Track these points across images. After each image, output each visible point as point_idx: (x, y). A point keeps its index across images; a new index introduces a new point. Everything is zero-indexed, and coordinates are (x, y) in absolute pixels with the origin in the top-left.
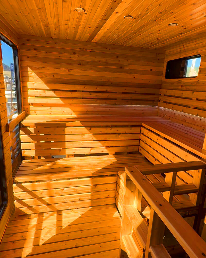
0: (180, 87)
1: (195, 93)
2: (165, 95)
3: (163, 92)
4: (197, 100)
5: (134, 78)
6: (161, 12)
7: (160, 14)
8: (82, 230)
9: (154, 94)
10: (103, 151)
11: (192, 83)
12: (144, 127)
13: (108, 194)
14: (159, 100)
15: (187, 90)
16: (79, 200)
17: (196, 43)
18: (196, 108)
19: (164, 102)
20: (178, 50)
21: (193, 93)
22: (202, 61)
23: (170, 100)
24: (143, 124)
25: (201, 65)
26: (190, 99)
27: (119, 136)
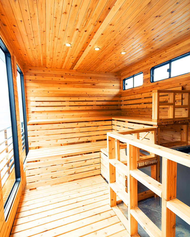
0: (133, 94)
1: (143, 94)
2: (124, 101)
3: (123, 98)
4: (145, 98)
5: (103, 91)
6: (116, 44)
7: (115, 46)
8: (79, 192)
9: (118, 101)
10: (87, 140)
11: (140, 89)
12: (114, 120)
13: (95, 167)
14: (121, 104)
15: (138, 93)
16: (75, 173)
17: (138, 65)
18: (145, 103)
19: (124, 105)
20: (129, 72)
21: (142, 94)
22: (144, 75)
23: (128, 103)
24: (113, 118)
25: (143, 78)
26: (141, 98)
27: (98, 128)
